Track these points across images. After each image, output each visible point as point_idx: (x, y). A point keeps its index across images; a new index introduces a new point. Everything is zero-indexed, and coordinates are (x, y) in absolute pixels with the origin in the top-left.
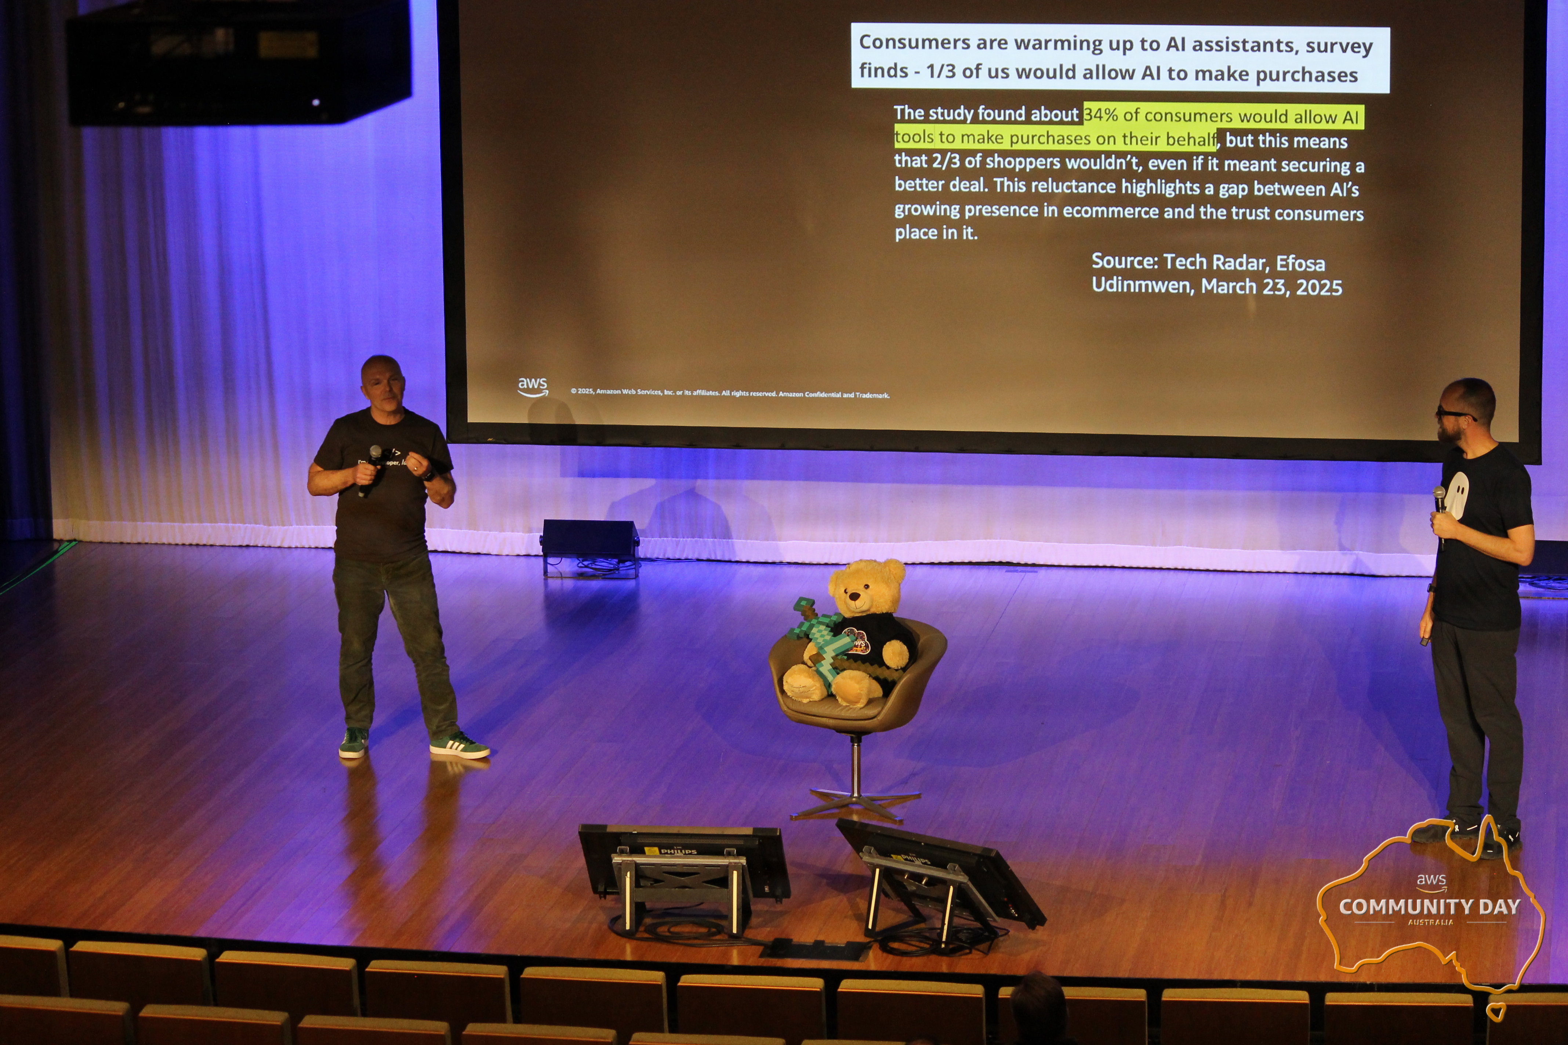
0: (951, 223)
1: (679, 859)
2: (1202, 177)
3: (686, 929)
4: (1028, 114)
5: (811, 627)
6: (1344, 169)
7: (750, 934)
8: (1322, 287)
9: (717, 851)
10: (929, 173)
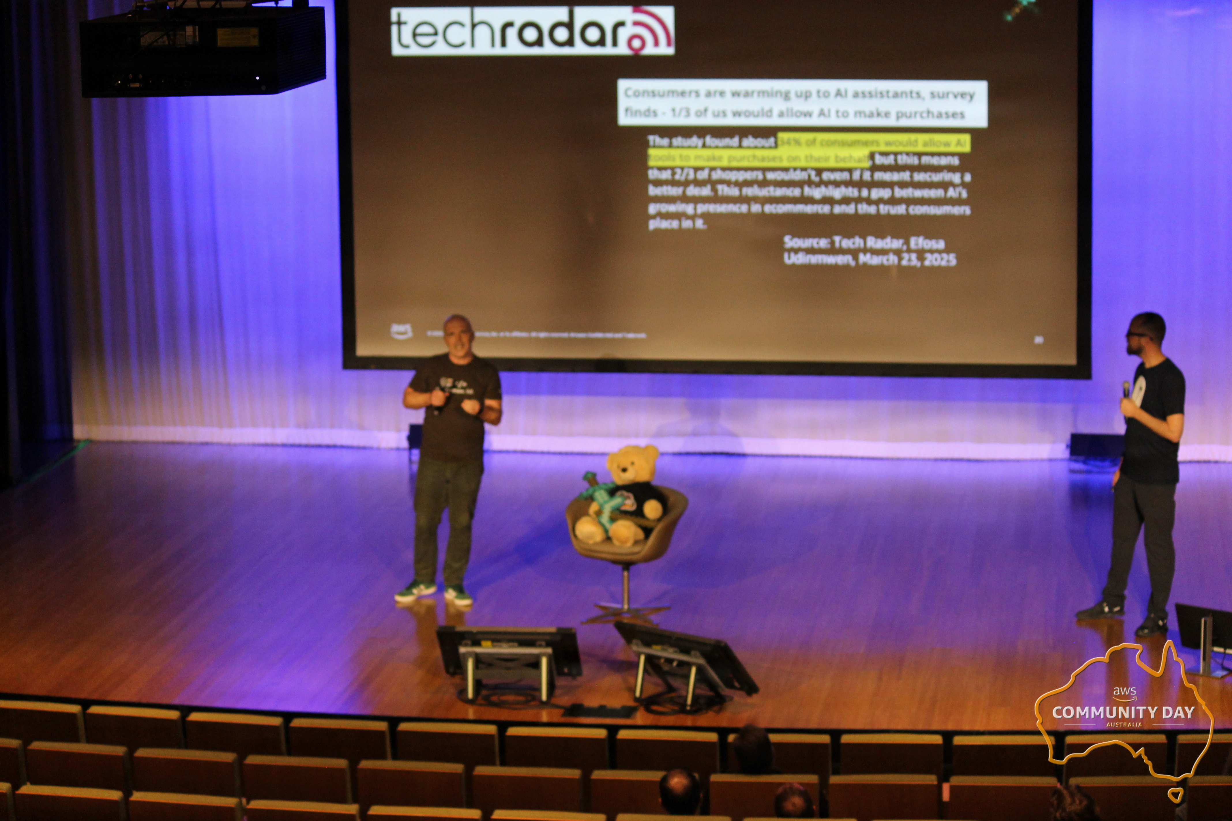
0: (688, 217)
1: (506, 650)
2: (860, 184)
3: (510, 698)
4: (740, 142)
5: (594, 491)
6: (956, 178)
7: (554, 701)
8: (942, 259)
9: (531, 643)
10: (673, 183)
